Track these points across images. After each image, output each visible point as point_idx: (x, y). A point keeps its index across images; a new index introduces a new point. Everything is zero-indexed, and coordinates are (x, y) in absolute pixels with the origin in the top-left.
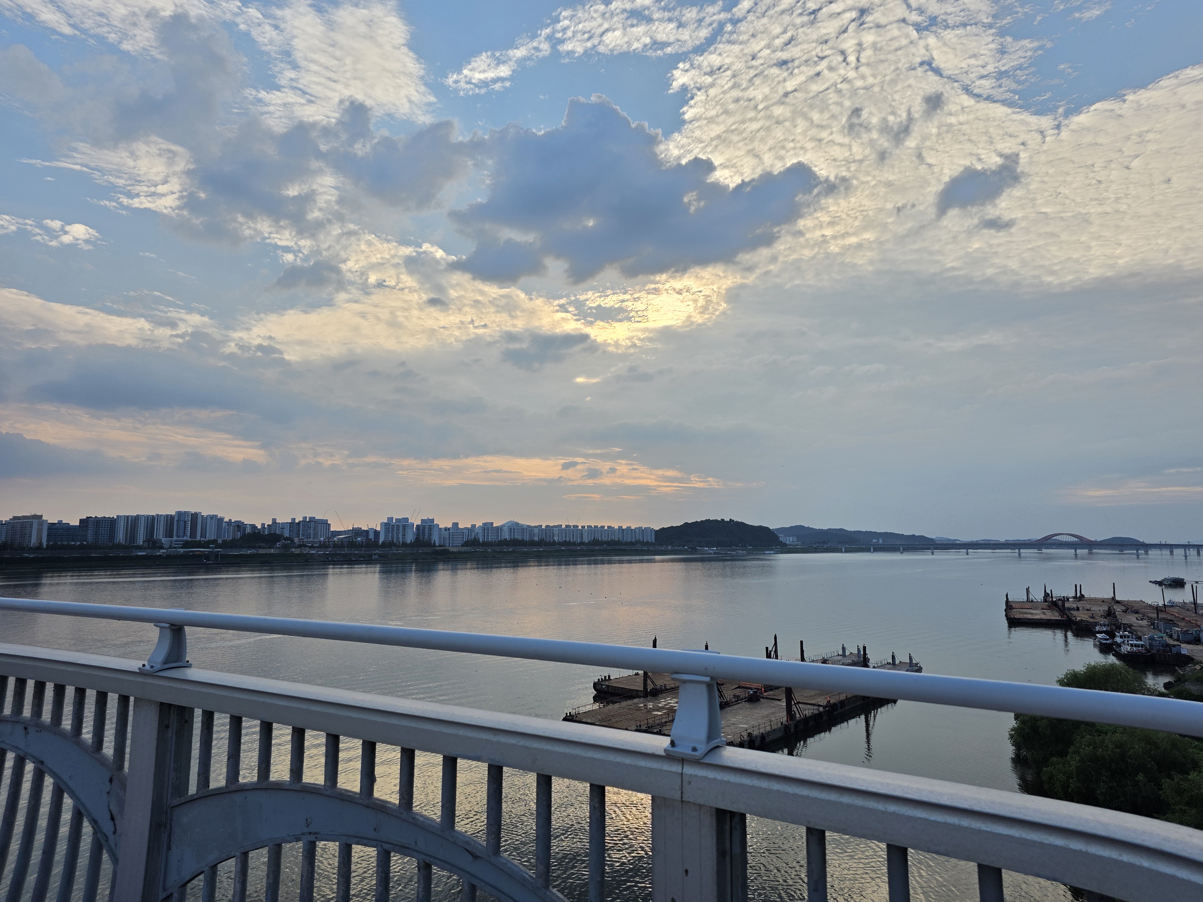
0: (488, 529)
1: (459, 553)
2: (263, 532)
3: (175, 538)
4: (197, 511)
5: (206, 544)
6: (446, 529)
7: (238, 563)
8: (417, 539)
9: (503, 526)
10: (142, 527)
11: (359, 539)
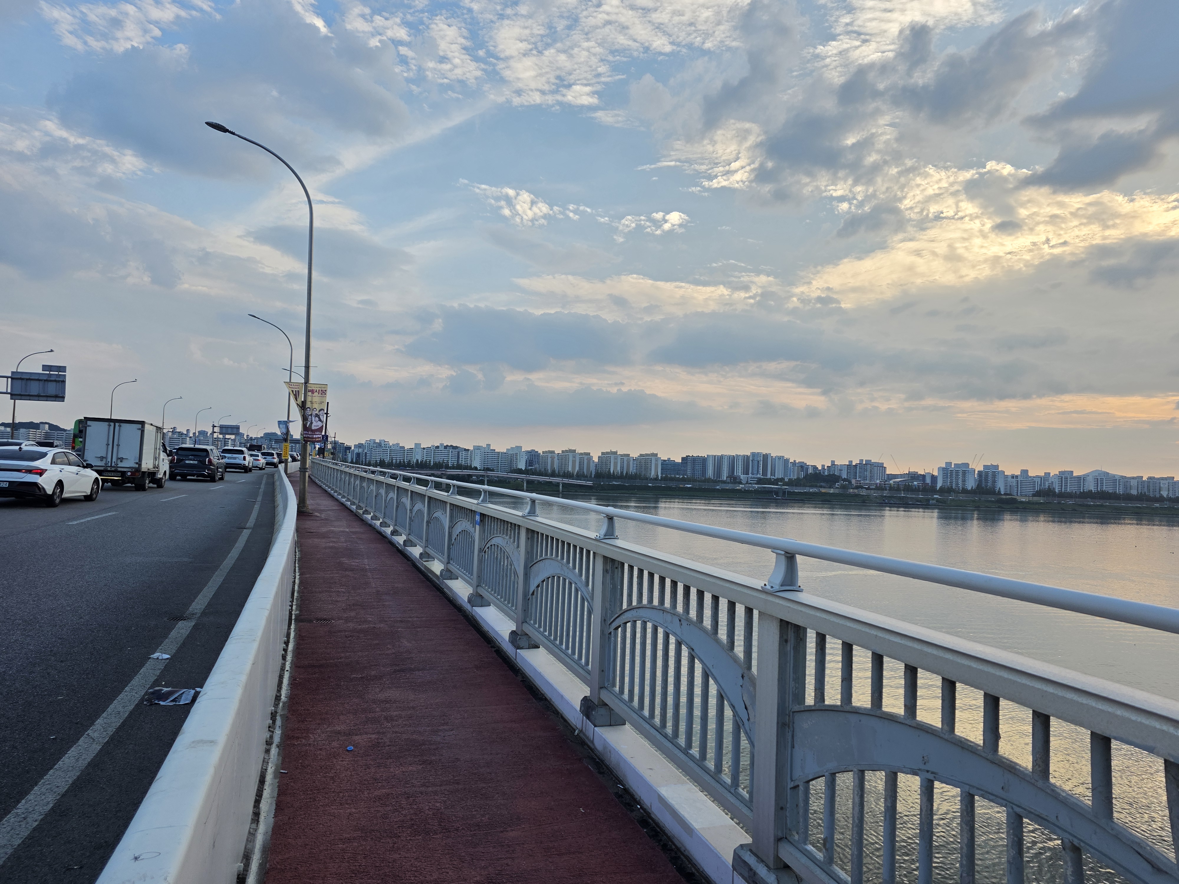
0: (1066, 478)
1: (1029, 503)
2: (824, 473)
3: (750, 475)
4: (768, 452)
5: (776, 482)
6: (1013, 477)
7: (802, 500)
8: (979, 486)
9: (1087, 475)
10: (726, 465)
11: (915, 483)
